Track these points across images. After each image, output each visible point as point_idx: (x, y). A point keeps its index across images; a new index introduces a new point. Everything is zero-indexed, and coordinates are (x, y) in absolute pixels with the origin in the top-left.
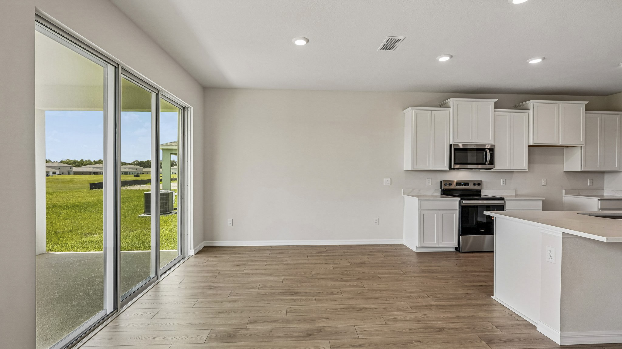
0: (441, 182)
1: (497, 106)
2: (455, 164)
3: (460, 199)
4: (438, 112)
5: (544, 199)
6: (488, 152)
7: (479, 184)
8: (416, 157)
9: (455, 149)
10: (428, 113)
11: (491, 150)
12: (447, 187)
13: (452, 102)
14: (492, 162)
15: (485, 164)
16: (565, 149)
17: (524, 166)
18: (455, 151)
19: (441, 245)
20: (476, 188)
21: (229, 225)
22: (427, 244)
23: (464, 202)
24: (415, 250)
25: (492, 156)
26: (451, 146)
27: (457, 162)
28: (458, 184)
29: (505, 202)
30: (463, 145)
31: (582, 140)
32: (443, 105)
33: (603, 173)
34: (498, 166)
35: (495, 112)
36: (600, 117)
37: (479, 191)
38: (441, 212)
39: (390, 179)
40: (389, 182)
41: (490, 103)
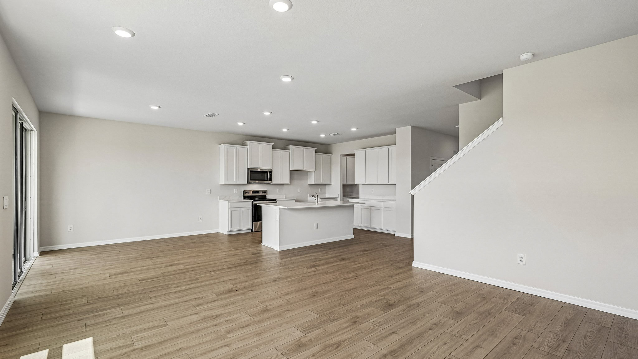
0: (243, 191)
1: (274, 147)
2: (250, 180)
3: (252, 200)
4: (240, 148)
5: (296, 199)
6: (269, 173)
7: (265, 192)
8: (227, 176)
9: (251, 171)
10: (234, 149)
11: (270, 172)
12: (247, 194)
13: (248, 142)
14: (271, 179)
15: (267, 180)
16: (309, 172)
17: (288, 182)
18: (251, 173)
19: (242, 228)
20: (264, 194)
21: (69, 230)
22: (234, 228)
23: (255, 202)
24: (226, 233)
25: (271, 175)
26: (248, 169)
27: (252, 179)
28: (253, 192)
29: (277, 201)
30: (261, 169)
31: (314, 168)
32: (244, 144)
33: (326, 185)
34: (275, 181)
35: (272, 150)
36: (321, 156)
37: (265, 196)
38: (242, 209)
39: (210, 190)
40: (210, 192)
41: (270, 145)
